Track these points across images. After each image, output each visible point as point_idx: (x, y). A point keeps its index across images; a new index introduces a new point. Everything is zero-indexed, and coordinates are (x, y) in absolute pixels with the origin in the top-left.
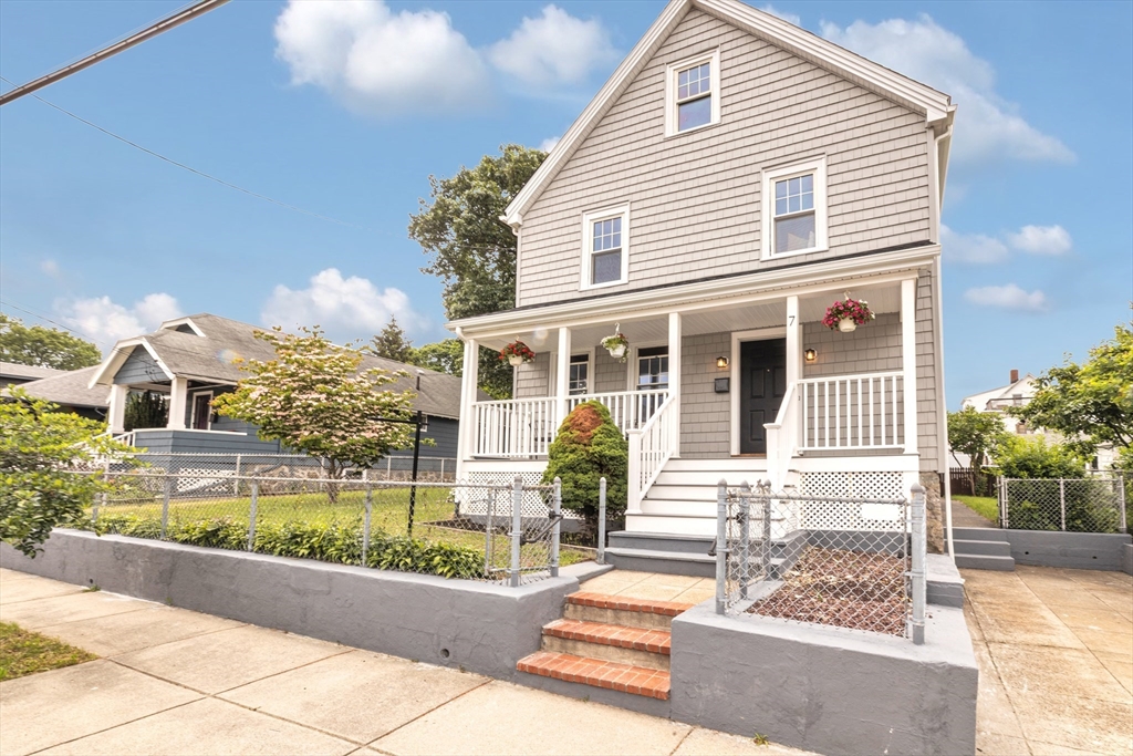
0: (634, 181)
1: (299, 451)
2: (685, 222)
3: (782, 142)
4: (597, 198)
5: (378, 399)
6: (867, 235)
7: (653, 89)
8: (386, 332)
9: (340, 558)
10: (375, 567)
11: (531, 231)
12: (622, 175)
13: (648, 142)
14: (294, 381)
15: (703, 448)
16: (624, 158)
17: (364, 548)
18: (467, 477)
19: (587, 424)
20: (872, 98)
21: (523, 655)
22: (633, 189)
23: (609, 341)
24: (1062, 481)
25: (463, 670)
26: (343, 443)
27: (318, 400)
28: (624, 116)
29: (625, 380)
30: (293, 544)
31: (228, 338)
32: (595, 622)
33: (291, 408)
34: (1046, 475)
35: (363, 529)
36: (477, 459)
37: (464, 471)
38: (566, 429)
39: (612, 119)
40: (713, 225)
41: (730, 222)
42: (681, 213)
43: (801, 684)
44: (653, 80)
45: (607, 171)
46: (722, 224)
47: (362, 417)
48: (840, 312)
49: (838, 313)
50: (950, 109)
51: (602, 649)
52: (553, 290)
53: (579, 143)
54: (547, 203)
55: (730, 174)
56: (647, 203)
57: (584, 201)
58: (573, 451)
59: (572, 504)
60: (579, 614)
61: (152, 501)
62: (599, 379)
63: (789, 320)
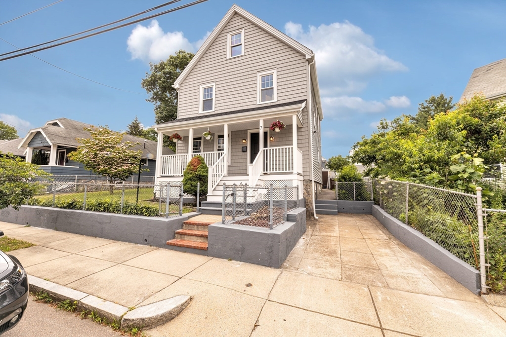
0: (217, 74)
1: (99, 174)
2: (233, 90)
3: (263, 63)
4: (205, 80)
5: (129, 154)
6: (289, 97)
7: (223, 41)
8: (133, 123)
9: (114, 211)
10: (125, 214)
11: (183, 91)
12: (213, 72)
13: (221, 60)
14: (98, 147)
15: (236, 172)
16: (213, 65)
17: (122, 208)
18: (158, 183)
19: (196, 164)
20: (290, 49)
21: (168, 240)
22: (216, 77)
23: (205, 134)
24: (354, 183)
25: (151, 246)
26: (115, 171)
27: (107, 154)
28: (214, 50)
29: (213, 147)
30: (99, 207)
31: (72, 128)
32: (191, 230)
33: (97, 157)
34: (350, 181)
35: (121, 201)
36: (162, 176)
37: (158, 180)
38: (189, 166)
39: (210, 51)
40: (242, 91)
41: (247, 90)
42: (232, 87)
43: (240, 242)
44: (223, 38)
45: (208, 70)
46: (245, 91)
47: (122, 161)
48: (275, 125)
49: (274, 126)
50: (312, 55)
51: (192, 237)
52: (190, 113)
53: (199, 59)
54: (188, 81)
55: (247, 73)
56: (221, 82)
57: (201, 81)
58: (191, 174)
59: (190, 192)
60: (187, 227)
61: (43, 194)
62: (205, 147)
63: (260, 128)
